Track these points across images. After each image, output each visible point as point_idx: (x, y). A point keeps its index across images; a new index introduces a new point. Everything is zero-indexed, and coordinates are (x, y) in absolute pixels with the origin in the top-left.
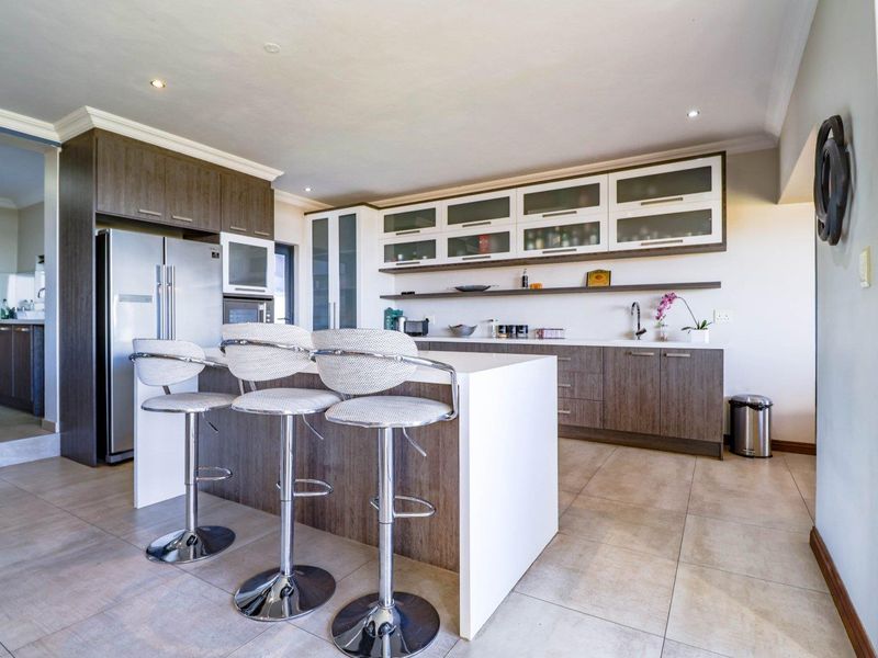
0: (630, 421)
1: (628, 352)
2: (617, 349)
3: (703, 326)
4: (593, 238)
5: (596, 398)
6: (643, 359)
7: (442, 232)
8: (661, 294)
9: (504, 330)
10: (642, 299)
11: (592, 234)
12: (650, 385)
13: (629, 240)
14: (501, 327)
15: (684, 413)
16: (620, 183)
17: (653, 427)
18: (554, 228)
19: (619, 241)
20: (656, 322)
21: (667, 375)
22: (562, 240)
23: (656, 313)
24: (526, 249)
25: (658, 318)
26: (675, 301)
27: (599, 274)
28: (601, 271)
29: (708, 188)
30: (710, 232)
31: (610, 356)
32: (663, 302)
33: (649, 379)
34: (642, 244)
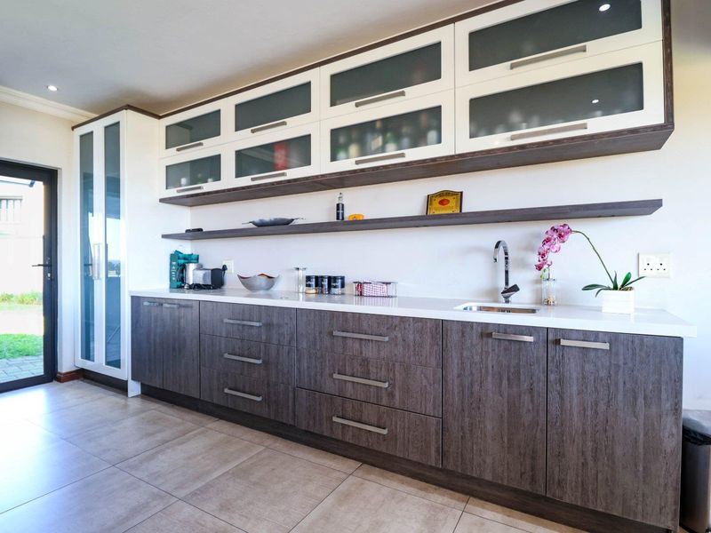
0: (489, 460)
1: (486, 331)
2: (465, 326)
3: (626, 285)
4: (432, 135)
5: (430, 410)
6: (513, 346)
7: (229, 142)
8: (543, 228)
9: (313, 283)
10: (512, 234)
11: (429, 128)
12: (526, 398)
13: (491, 132)
14: (308, 278)
15: (595, 459)
16: (474, 36)
17: (533, 480)
18: (373, 122)
19: (472, 136)
20: (535, 274)
21: (561, 381)
22: (385, 142)
23: (535, 259)
24: (334, 158)
25: (539, 268)
26: (571, 238)
27: (444, 197)
28: (448, 193)
29: (636, 24)
30: (640, 106)
31: (454, 337)
32: (547, 240)
33: (525, 386)
34: (513, 138)
